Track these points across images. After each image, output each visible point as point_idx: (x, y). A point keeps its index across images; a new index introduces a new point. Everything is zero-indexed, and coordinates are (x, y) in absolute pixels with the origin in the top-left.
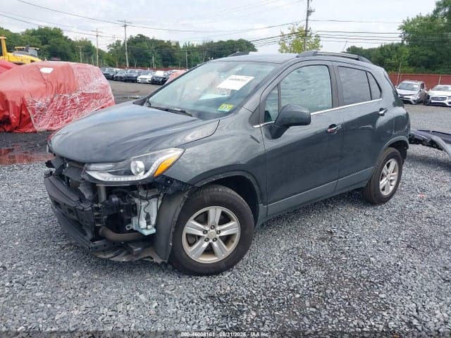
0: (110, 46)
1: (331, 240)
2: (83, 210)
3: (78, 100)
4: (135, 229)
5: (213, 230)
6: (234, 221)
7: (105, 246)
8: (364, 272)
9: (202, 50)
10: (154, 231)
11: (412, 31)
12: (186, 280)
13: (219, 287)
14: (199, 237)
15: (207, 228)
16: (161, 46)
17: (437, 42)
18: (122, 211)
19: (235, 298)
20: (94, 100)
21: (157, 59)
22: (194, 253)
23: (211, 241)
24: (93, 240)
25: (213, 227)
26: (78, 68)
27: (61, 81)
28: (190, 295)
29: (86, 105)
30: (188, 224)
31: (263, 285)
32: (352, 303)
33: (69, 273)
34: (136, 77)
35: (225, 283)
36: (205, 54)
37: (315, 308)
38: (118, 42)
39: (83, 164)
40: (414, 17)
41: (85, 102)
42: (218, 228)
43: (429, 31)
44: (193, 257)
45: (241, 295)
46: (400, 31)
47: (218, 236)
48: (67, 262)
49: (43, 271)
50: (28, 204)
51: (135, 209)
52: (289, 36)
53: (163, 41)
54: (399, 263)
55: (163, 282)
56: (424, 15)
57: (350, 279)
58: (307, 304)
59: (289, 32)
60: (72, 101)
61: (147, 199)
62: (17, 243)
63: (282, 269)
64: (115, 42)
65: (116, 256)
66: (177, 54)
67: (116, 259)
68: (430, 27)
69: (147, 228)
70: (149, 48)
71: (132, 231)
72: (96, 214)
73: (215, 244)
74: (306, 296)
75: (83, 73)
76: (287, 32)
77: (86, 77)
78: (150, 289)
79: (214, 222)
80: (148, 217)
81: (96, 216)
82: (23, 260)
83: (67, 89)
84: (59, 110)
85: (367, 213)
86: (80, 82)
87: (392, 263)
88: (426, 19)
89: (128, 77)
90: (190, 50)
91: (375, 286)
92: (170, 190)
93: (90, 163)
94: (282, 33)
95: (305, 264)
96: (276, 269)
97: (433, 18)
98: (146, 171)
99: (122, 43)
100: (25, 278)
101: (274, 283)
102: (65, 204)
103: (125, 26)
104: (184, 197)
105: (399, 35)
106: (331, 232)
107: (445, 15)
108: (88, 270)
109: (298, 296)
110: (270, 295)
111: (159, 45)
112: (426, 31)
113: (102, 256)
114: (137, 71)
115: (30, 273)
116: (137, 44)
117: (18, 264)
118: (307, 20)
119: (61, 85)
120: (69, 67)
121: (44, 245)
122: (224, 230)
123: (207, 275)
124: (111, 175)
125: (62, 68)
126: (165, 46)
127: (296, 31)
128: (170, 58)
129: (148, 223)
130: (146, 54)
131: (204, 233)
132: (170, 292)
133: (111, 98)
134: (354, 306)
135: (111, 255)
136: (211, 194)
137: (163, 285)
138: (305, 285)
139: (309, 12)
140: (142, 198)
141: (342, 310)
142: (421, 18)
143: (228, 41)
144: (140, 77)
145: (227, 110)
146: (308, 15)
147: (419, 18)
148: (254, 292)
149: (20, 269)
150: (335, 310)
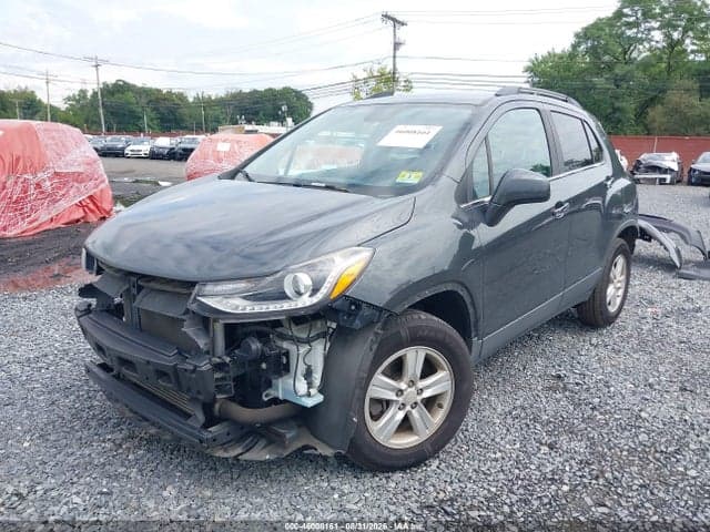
0: (69, 99)
1: (565, 389)
2: (194, 371)
3: (48, 183)
4: (281, 397)
5: (413, 389)
6: (443, 369)
7: (228, 434)
8: (643, 437)
9: (225, 105)
10: (319, 398)
11: (543, 74)
12: (369, 481)
13: (432, 489)
14: (388, 403)
15: (403, 386)
16: (157, 99)
17: (579, 89)
18: (264, 366)
19: (469, 503)
20: (76, 184)
21: (152, 120)
22: (383, 431)
23: (408, 408)
24: (206, 426)
25: (412, 383)
26: (45, 130)
27: (17, 153)
28: (392, 508)
29: (61, 193)
30: (373, 381)
31: (501, 476)
32: (655, 491)
33: (153, 491)
34: (123, 149)
35: (437, 479)
36: (230, 110)
37: (605, 506)
38: (83, 92)
39: (192, 284)
40: (545, 54)
41: (59, 188)
42: (421, 384)
43: (567, 73)
44: (380, 439)
45: (474, 497)
46: (526, 74)
47: (419, 398)
48: (140, 470)
49: (102, 493)
50: (16, 369)
51: (285, 361)
52: (366, 81)
53: (159, 91)
54: (687, 418)
55: (333, 489)
56: (558, 51)
57: (628, 450)
58: (588, 501)
59: (365, 75)
60: (38, 185)
61: (308, 341)
62: (26, 444)
63: (518, 445)
64: (77, 93)
65: (248, 451)
66: (185, 111)
67: (247, 456)
68: (568, 68)
69: (309, 395)
70: (137, 103)
71: (275, 401)
72: (218, 375)
73: (415, 413)
74: (579, 488)
75: (53, 138)
76: (362, 75)
77: (60, 144)
78: (319, 506)
79: (414, 374)
80: (308, 374)
81: (217, 379)
82: (54, 476)
83: (28, 165)
84: (16, 202)
85: (594, 341)
86: (49, 154)
87: (677, 419)
88: (561, 58)
89: (109, 149)
90: (206, 103)
91: (673, 459)
92: (357, 322)
93: (205, 282)
94: (354, 77)
95: (549, 433)
96: (508, 446)
97: (572, 55)
98: (315, 291)
99: (89, 94)
100: (70, 511)
101: (517, 471)
102: (148, 362)
103: (97, 66)
104: (377, 333)
105: (525, 79)
106: (559, 377)
107: (587, 52)
108: (187, 482)
109: (565, 488)
110: (521, 491)
111: (153, 98)
112: (562, 74)
113: (220, 453)
114: (123, 138)
115: (76, 499)
116: (116, 96)
117: (46, 486)
118: (394, 57)
119: (18, 159)
120: (30, 128)
121: (82, 443)
122: (428, 387)
123: (403, 469)
124: (246, 303)
125: (19, 131)
126: (165, 99)
127: (376, 74)
128: (171, 117)
129: (310, 385)
130: (131, 112)
131: (397, 395)
132: (355, 507)
133: (103, 181)
134: (661, 495)
135: (239, 450)
136: (411, 325)
137: (336, 496)
138: (567, 468)
139: (397, 45)
140: (298, 341)
141: (647, 505)
142: (555, 55)
143: (266, 90)
144: (129, 148)
145: (416, 181)
146: (395, 49)
147: (551, 55)
148: (493, 489)
149: (54, 494)
150: (636, 507)
